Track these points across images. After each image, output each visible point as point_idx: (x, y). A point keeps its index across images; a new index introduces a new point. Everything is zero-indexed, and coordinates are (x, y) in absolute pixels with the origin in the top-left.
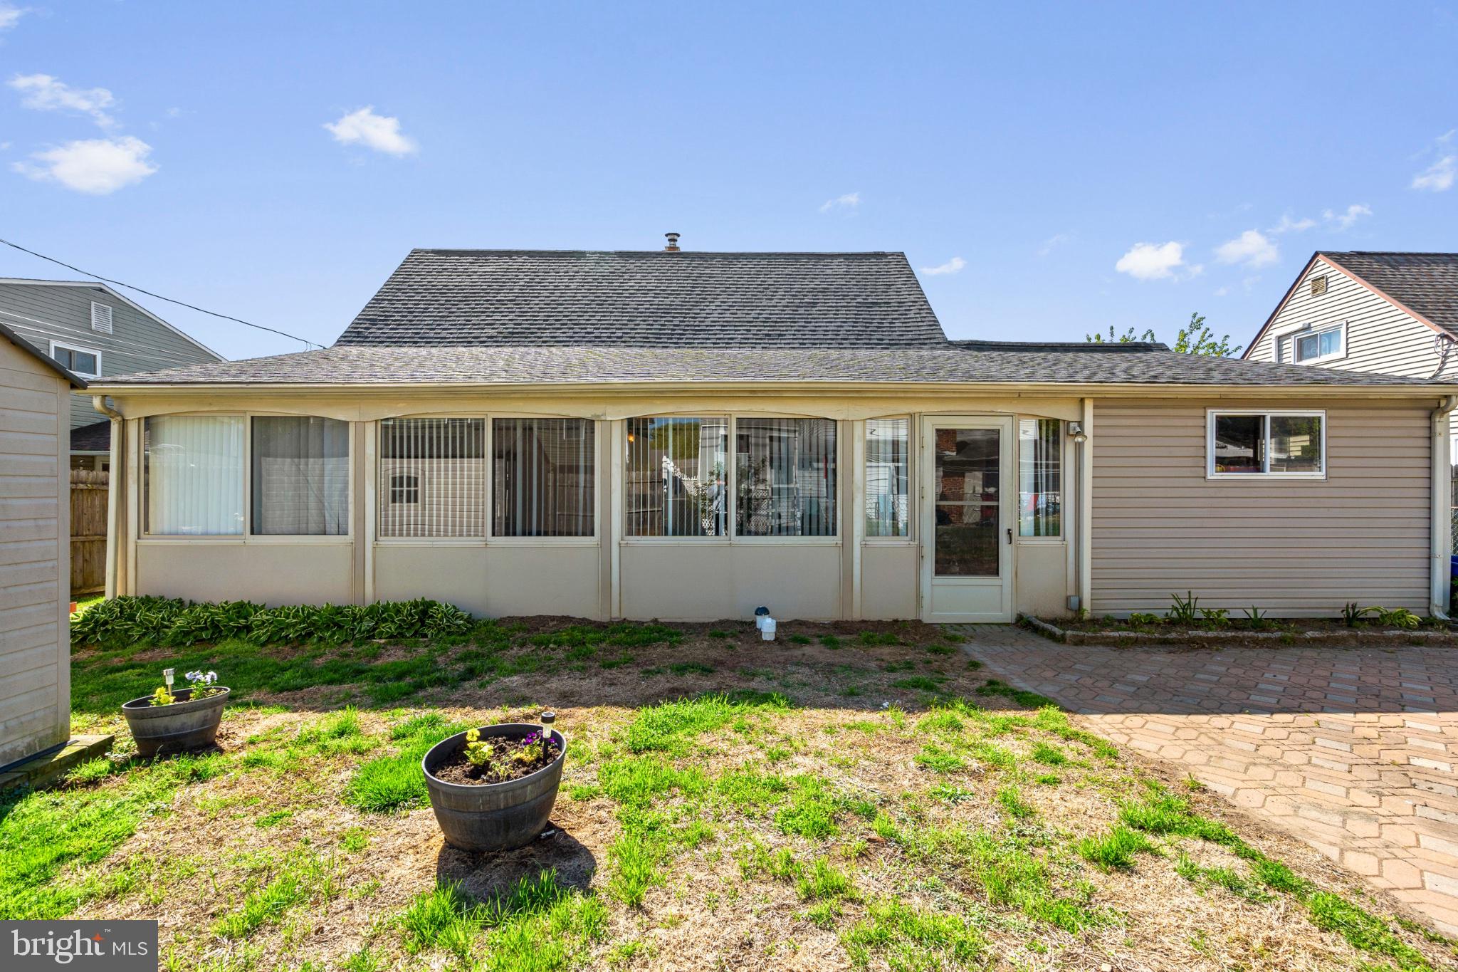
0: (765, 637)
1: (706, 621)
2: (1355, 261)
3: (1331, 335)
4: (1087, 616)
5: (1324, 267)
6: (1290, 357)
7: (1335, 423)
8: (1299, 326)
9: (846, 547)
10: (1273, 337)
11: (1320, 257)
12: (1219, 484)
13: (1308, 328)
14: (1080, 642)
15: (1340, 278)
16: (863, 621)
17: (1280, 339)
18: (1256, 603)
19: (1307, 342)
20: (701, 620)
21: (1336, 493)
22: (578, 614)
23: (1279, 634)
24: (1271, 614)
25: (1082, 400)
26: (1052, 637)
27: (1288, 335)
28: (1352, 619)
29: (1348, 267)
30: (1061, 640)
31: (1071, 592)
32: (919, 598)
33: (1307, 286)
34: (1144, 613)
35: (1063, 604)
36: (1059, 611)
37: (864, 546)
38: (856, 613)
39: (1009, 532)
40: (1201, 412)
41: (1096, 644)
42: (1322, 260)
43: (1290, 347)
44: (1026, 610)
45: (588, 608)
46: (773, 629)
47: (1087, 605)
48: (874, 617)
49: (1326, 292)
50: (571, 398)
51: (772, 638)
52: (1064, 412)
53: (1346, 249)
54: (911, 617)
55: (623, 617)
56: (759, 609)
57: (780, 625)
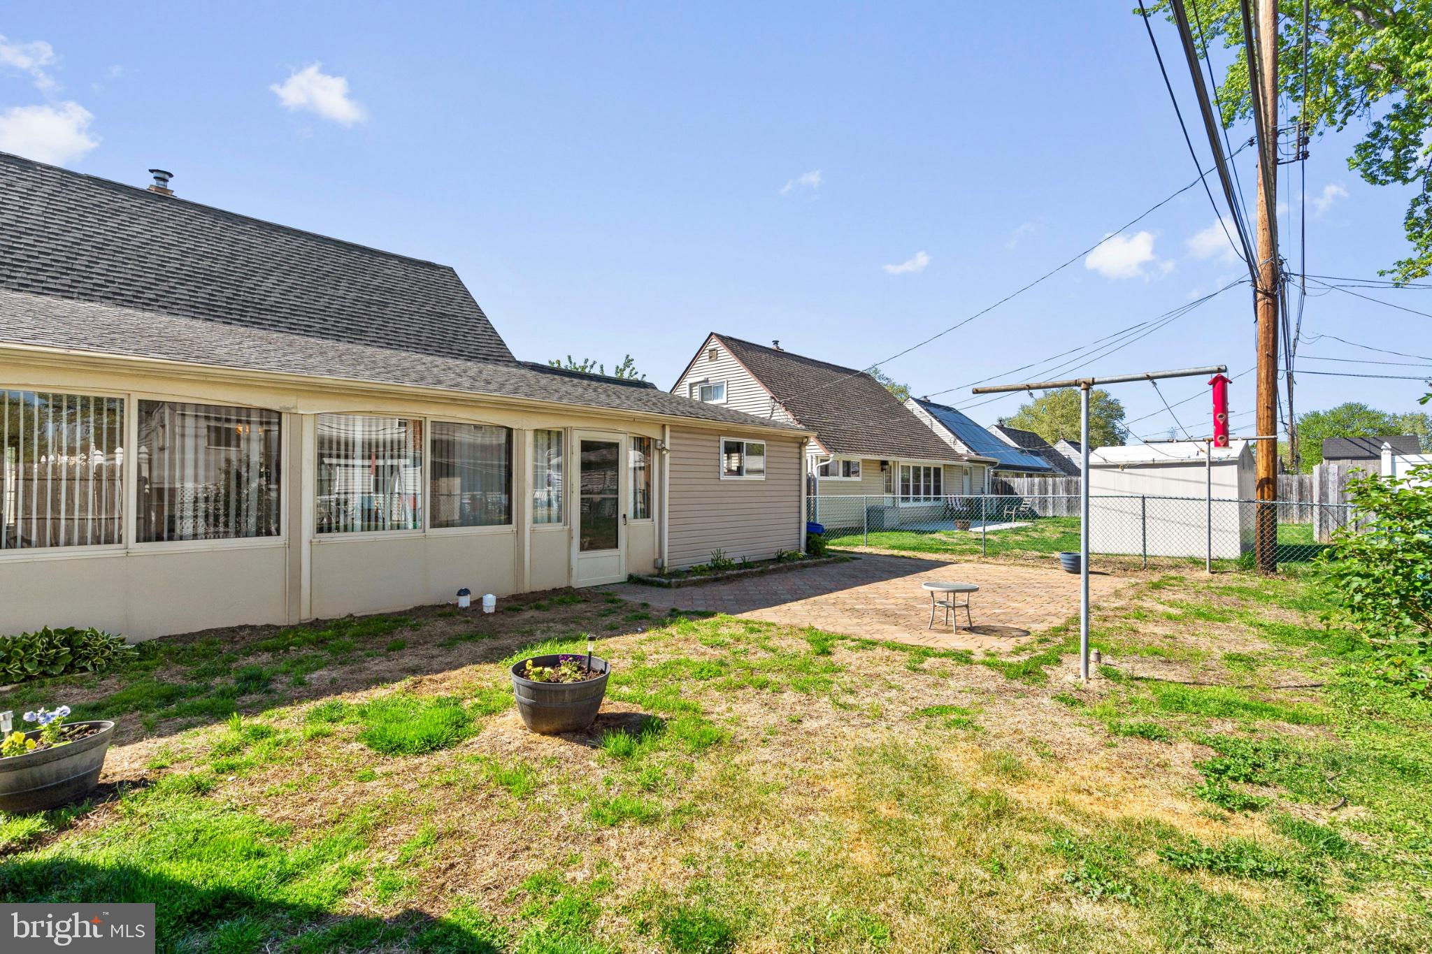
0: (486, 610)
1: (403, 609)
2: (730, 343)
3: (718, 388)
4: (666, 571)
5: (715, 344)
6: (697, 396)
7: (771, 448)
8: (702, 379)
9: (519, 534)
10: (687, 383)
11: (713, 336)
12: (727, 483)
13: (706, 381)
14: (679, 586)
15: (724, 353)
16: (533, 593)
17: (691, 385)
18: (745, 553)
19: (708, 389)
20: (398, 610)
21: (772, 488)
22: (259, 621)
23: (760, 569)
24: (753, 559)
25: (664, 426)
26: (660, 585)
27: (696, 384)
28: (779, 559)
29: (727, 345)
30: (668, 586)
31: (657, 556)
32: (570, 570)
33: (706, 355)
34: (697, 565)
35: (652, 566)
36: (650, 569)
37: (533, 531)
38: (527, 588)
39: (625, 516)
40: (717, 438)
41: (687, 586)
42: (714, 339)
43: (696, 390)
44: (633, 571)
45: (271, 612)
46: (494, 603)
47: (666, 564)
48: (540, 588)
49: (716, 360)
50: (260, 387)
51: (492, 610)
52: (654, 433)
53: (724, 334)
54: (564, 585)
55: (314, 617)
56: (461, 591)
57: (498, 600)
